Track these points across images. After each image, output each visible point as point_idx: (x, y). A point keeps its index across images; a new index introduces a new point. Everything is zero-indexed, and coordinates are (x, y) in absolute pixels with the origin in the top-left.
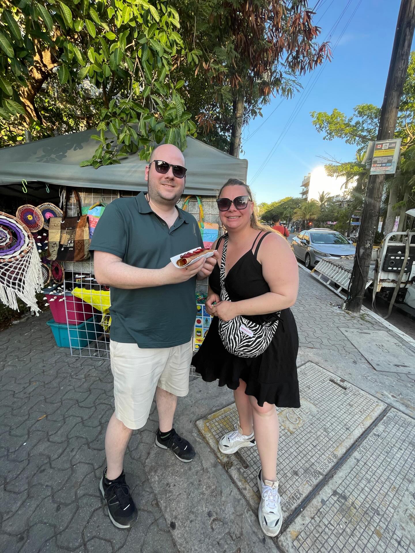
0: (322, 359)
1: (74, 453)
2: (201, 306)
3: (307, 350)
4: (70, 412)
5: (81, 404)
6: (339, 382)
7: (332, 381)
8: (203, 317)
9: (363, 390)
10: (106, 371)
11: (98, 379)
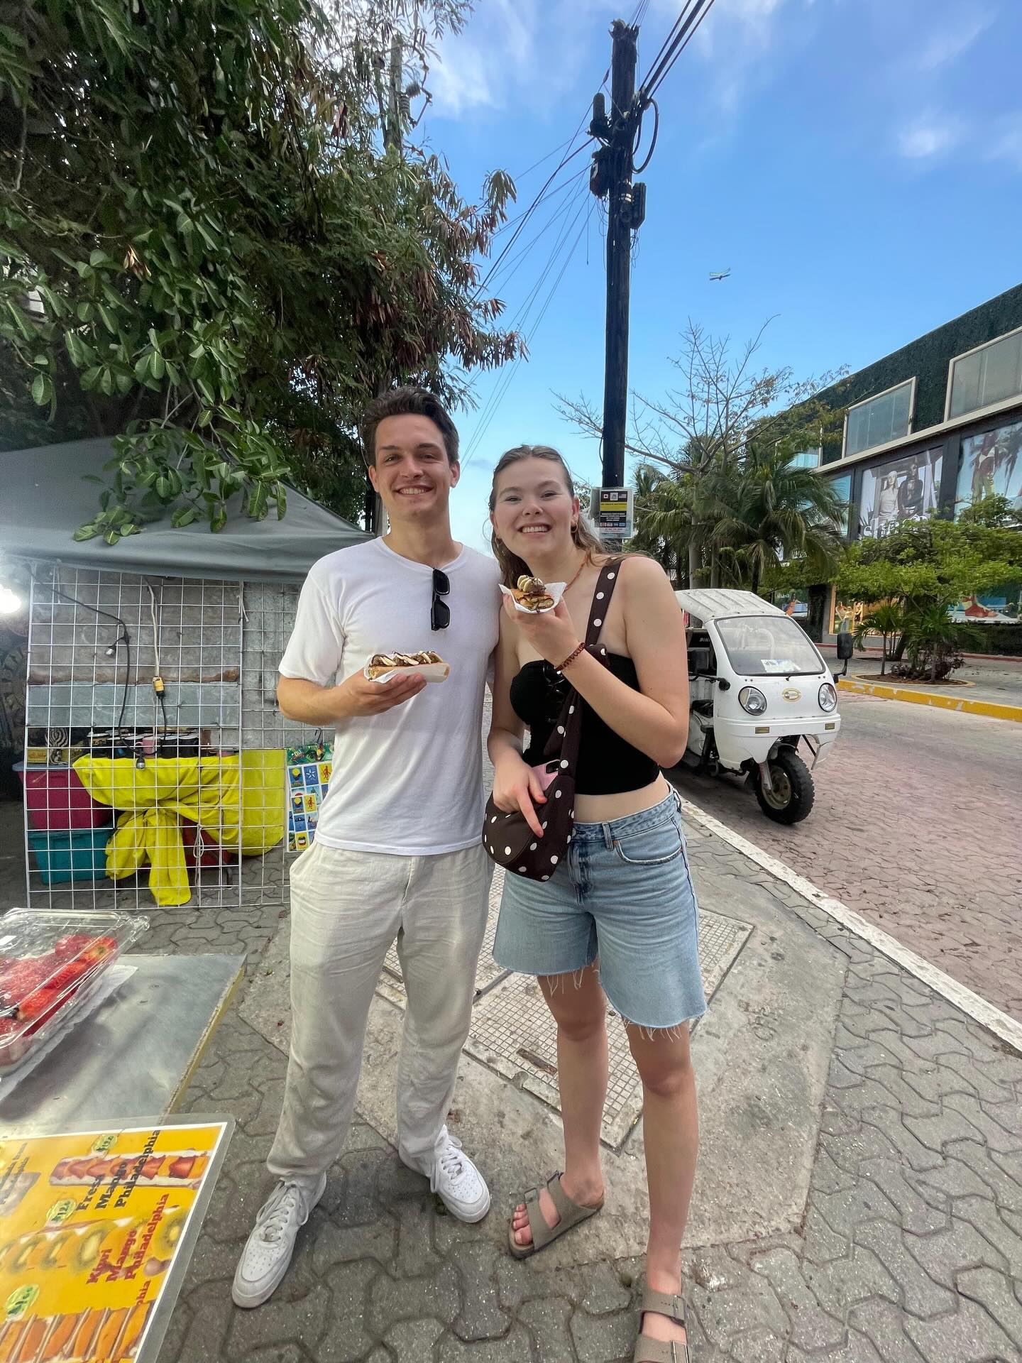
2: (300, 769)
8: (305, 786)
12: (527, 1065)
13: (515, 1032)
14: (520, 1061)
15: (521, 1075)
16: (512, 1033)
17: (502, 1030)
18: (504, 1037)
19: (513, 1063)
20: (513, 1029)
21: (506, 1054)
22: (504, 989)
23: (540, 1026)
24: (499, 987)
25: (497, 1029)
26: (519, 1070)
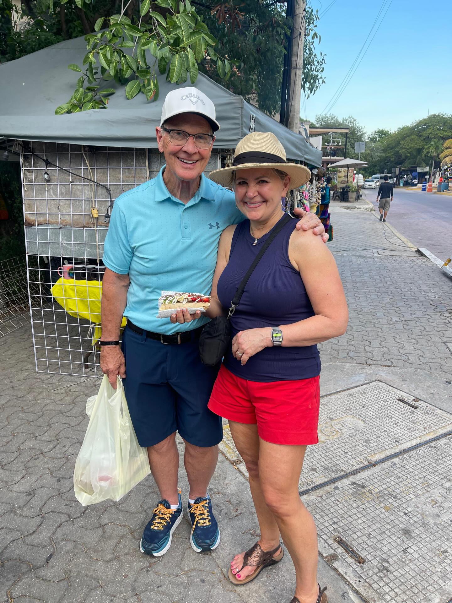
0: (398, 378)
1: (66, 448)
3: (380, 368)
4: (55, 420)
5: (67, 414)
6: (410, 401)
7: (401, 400)
9: (442, 410)
10: (92, 387)
11: (82, 393)
12: (340, 550)
13: (336, 523)
14: (336, 545)
15: (334, 557)
16: (334, 523)
17: (327, 518)
18: (327, 524)
19: (329, 545)
20: (335, 520)
21: (325, 537)
22: (336, 488)
23: (360, 524)
24: (333, 486)
25: (322, 517)
26: (333, 552)
